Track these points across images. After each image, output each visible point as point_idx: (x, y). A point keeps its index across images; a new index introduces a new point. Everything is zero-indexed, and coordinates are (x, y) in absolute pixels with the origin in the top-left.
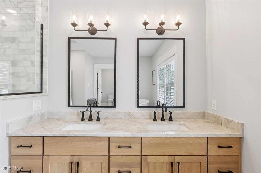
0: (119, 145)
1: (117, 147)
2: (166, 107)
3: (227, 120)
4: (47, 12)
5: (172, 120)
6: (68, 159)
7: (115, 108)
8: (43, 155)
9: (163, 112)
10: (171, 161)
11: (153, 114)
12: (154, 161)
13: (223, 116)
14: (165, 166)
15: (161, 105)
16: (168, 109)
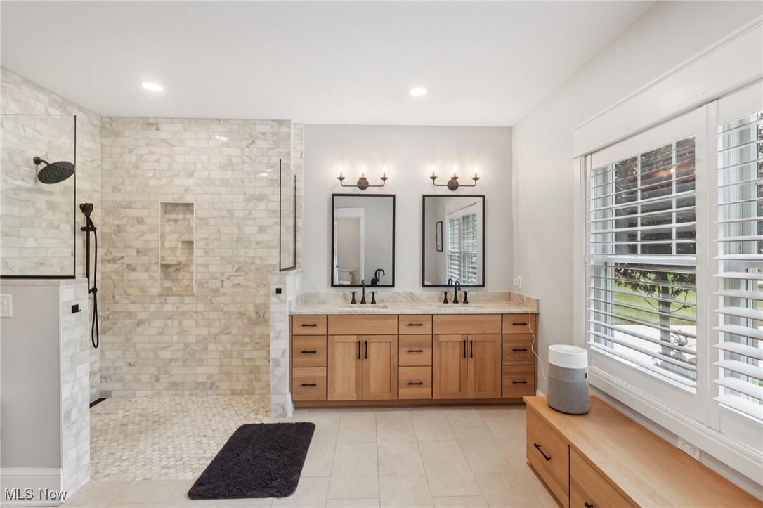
0: (408, 323)
1: (407, 326)
2: (460, 286)
3: (528, 297)
4: (301, 158)
5: (467, 302)
6: (354, 339)
7: (393, 288)
8: (327, 335)
9: (456, 293)
10: (463, 340)
11: (443, 294)
12: (446, 340)
13: (525, 295)
14: (458, 345)
15: (454, 284)
16: (462, 289)
